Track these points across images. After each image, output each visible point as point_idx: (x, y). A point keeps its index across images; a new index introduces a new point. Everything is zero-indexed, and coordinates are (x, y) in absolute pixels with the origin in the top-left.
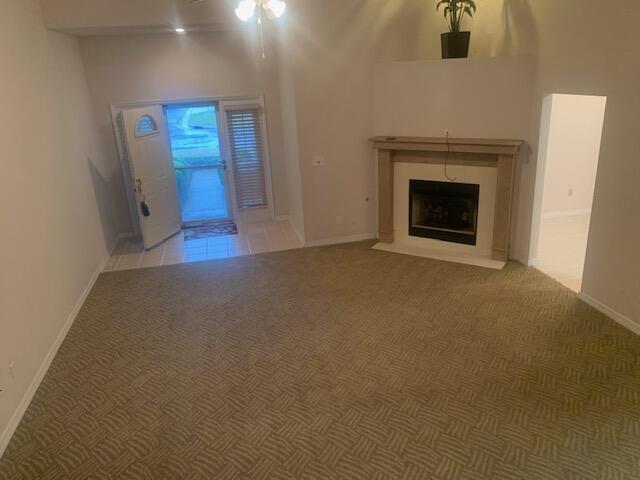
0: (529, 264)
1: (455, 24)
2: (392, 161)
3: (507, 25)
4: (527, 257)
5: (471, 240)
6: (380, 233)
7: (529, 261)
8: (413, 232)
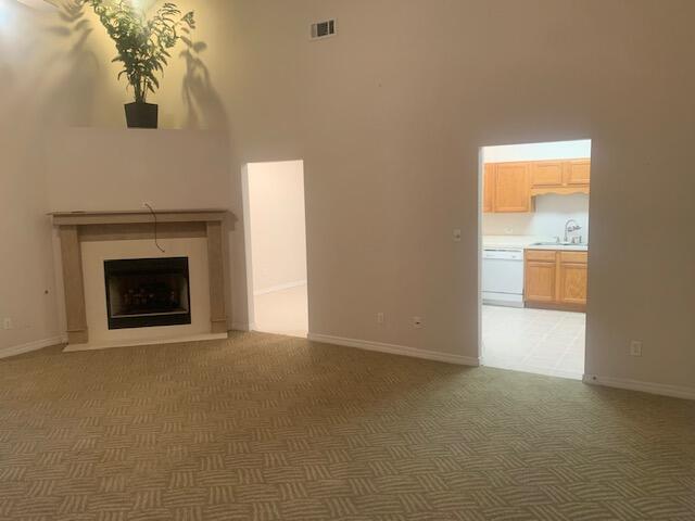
0: (250, 329)
1: (139, 95)
2: (79, 241)
3: (190, 103)
4: (247, 323)
5: (185, 319)
6: (70, 332)
7: (250, 325)
8: (114, 324)
